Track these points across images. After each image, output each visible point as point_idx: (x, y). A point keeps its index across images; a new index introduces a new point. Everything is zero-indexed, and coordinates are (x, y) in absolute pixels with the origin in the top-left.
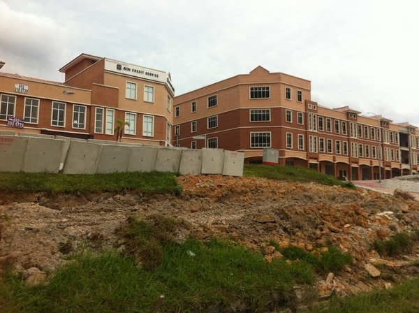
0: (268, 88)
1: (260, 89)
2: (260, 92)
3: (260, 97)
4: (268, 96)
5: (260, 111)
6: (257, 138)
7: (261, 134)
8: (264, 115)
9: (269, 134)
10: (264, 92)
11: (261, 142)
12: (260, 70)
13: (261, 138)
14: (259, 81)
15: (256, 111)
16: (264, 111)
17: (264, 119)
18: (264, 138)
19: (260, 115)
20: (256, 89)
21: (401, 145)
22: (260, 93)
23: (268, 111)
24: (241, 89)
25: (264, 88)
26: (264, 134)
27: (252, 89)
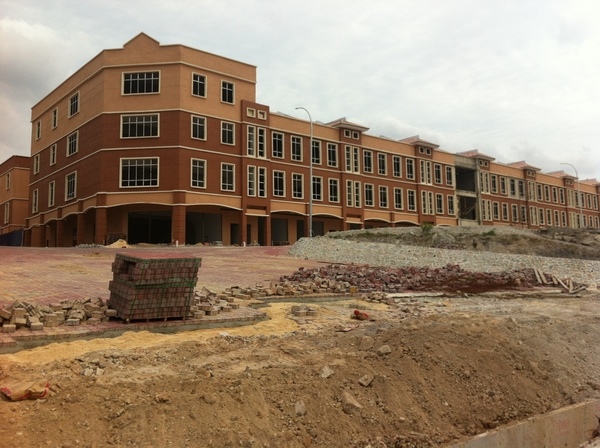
0: (156, 75)
1: (142, 75)
2: (142, 82)
3: (142, 91)
4: (156, 89)
5: (140, 119)
6: (133, 168)
7: (140, 161)
8: (147, 126)
9: (155, 161)
10: (149, 82)
11: (140, 177)
12: (142, 41)
13: (140, 168)
14: (140, 61)
15: (133, 119)
16: (148, 118)
17: (147, 134)
18: (147, 169)
19: (140, 126)
20: (135, 75)
21: (459, 187)
22: (141, 84)
23: (155, 118)
24: (106, 76)
25: (149, 75)
26: (147, 161)
27: (127, 76)
